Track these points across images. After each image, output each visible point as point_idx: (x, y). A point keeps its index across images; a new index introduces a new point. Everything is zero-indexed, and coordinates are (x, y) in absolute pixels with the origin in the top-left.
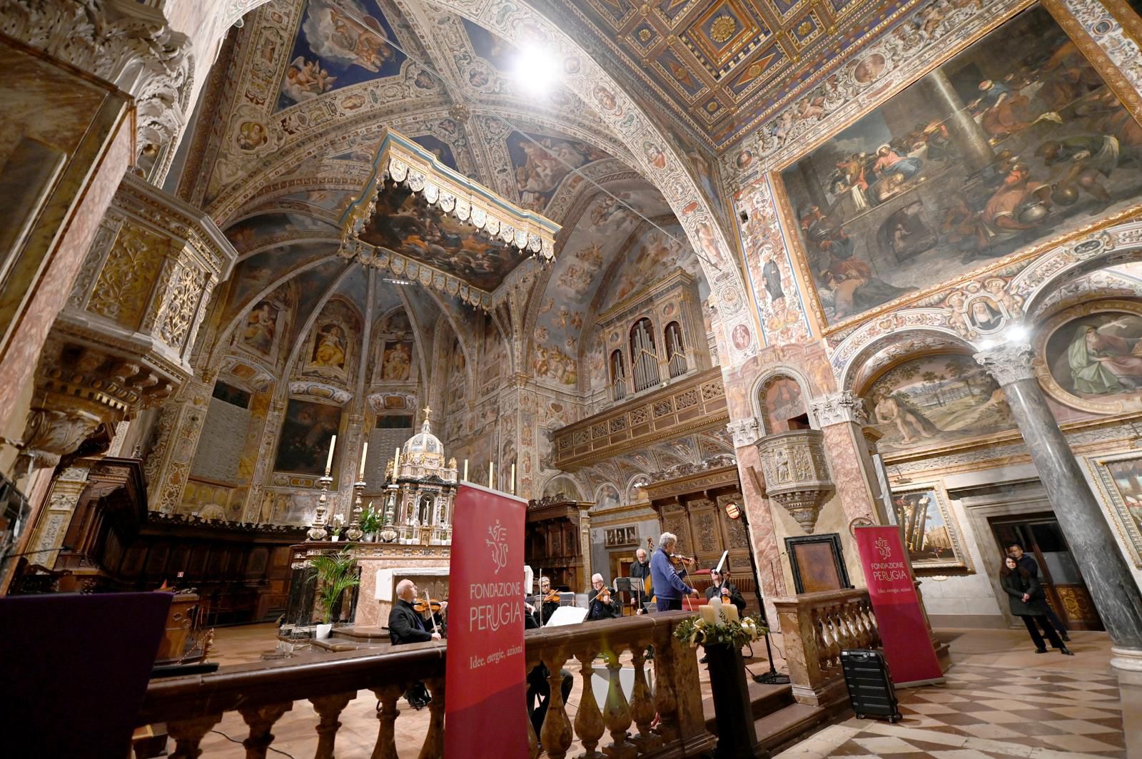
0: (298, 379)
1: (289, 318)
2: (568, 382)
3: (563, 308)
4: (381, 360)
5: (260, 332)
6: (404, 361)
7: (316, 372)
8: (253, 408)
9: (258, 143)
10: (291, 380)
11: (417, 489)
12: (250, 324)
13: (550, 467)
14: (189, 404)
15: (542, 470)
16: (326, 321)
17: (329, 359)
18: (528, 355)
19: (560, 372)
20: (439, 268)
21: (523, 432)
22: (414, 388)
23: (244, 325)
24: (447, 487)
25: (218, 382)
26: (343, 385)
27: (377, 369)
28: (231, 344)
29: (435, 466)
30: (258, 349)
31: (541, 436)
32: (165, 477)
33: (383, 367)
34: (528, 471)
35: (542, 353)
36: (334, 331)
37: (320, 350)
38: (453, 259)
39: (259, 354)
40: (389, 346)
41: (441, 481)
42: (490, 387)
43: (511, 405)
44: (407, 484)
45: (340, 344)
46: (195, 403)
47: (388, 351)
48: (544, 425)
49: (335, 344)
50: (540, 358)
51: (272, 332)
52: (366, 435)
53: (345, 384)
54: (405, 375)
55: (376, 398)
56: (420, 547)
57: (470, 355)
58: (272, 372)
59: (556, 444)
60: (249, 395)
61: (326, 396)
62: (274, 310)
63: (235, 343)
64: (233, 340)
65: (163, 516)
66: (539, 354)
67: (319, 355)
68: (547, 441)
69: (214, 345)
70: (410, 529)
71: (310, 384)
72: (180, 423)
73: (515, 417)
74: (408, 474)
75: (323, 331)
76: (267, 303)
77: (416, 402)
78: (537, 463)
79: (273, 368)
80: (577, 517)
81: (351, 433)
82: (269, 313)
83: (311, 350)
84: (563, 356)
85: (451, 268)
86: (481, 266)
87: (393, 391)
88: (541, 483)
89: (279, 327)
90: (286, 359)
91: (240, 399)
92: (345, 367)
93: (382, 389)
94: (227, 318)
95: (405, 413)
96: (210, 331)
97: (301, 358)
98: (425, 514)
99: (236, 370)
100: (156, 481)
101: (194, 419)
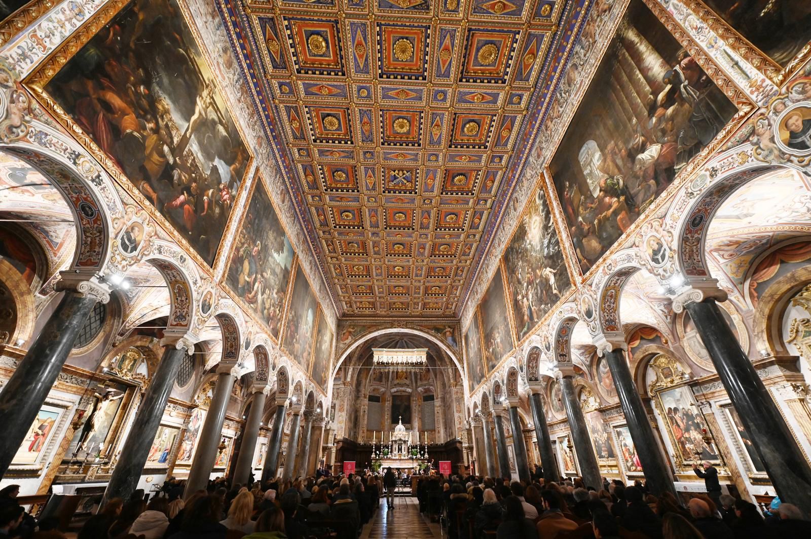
0: (393, 388)
4: (419, 373)
5: (378, 375)
6: (427, 372)
7: (398, 383)
8: (381, 402)
10: (391, 389)
11: (396, 443)
12: (374, 373)
14: (362, 407)
17: (402, 377)
21: (456, 407)
22: (432, 384)
23: (372, 374)
25: (369, 397)
26: (408, 386)
27: (419, 377)
29: (402, 435)
30: (378, 381)
33: (421, 375)
37: (398, 374)
39: (379, 383)
41: (403, 440)
44: (394, 442)
46: (364, 406)
51: (382, 373)
52: (419, 405)
54: (428, 378)
55: (420, 389)
58: (384, 388)
60: (379, 398)
61: (404, 392)
65: (362, 445)
67: (398, 376)
69: (366, 385)
70: (395, 454)
71: (397, 388)
72: (362, 414)
79: (384, 386)
81: (414, 405)
83: (395, 375)
87: (425, 385)
90: (388, 381)
91: (377, 399)
93: (421, 386)
94: (367, 375)
95: (431, 394)
96: (364, 381)
97: (393, 379)
98: (400, 450)
99: (374, 390)
100: (359, 433)
101: (364, 411)
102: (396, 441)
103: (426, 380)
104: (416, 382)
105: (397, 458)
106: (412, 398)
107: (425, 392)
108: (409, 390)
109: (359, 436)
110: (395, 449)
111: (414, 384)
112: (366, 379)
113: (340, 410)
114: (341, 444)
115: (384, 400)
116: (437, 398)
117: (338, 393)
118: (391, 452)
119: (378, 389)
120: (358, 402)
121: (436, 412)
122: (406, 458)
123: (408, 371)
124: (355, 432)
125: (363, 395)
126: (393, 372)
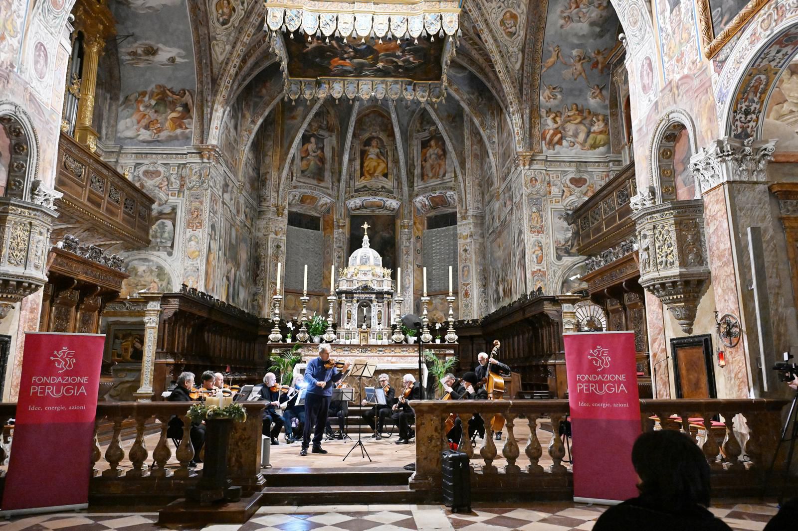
0: (352, 197)
1: (334, 142)
2: (594, 146)
3: (575, 52)
4: (419, 161)
5: (312, 163)
6: (439, 157)
7: (365, 186)
8: (324, 229)
9: (230, 16)
10: (347, 199)
11: (353, 298)
12: (302, 158)
13: (569, 254)
14: (272, 236)
15: (559, 258)
16: (366, 135)
17: (375, 172)
19: (582, 136)
20: (375, 76)
21: (531, 219)
22: (451, 184)
23: (298, 160)
25: (290, 213)
26: (390, 193)
27: (417, 171)
28: (292, 180)
29: (369, 277)
30: (313, 178)
31: (557, 220)
32: (269, 293)
33: (422, 168)
34: (540, 260)
35: (554, 119)
36: (374, 143)
37: (365, 165)
38: (380, 65)
39: (315, 182)
40: (425, 145)
42: (506, 171)
43: (519, 189)
44: (344, 295)
45: (382, 154)
46: (276, 234)
47: (424, 150)
48: (560, 206)
49: (377, 155)
50: (551, 126)
51: (322, 160)
52: (418, 238)
53: (392, 192)
54: (441, 173)
55: (421, 200)
56: (358, 346)
58: (329, 195)
59: (577, 226)
60: (318, 219)
61: (379, 207)
62: (320, 140)
63: (294, 178)
64: (292, 176)
65: (271, 321)
66: (549, 121)
67: (366, 170)
68: (565, 224)
69: (279, 184)
70: (348, 332)
71: (363, 198)
72: (270, 252)
74: (344, 286)
75: (365, 146)
76: (313, 135)
77: (456, 197)
78: (552, 252)
79: (330, 192)
80: (560, 314)
81: (404, 237)
82: (317, 144)
83: (358, 167)
84: (585, 114)
85: (384, 73)
86: (407, 61)
87: (434, 190)
88: (559, 273)
89: (328, 153)
90: (339, 181)
91: (311, 223)
92: (389, 176)
93: (424, 191)
94: (283, 159)
95: (450, 210)
96: (274, 174)
97: (351, 177)
98: (364, 319)
99: (303, 200)
100: (264, 297)
101: (278, 247)
102: (349, 294)
103: (436, 176)
104: (411, 185)
105: (356, 341)
106: (399, 222)
107: (434, 208)
108: (393, 203)
109: (265, 302)
110: (349, 318)
111: (406, 189)
112: (280, 169)
113: (189, 224)
114: (174, 305)
115: (330, 226)
116: (464, 218)
117: (182, 178)
118: (335, 326)
119: (313, 199)
120: (262, 223)
121: (460, 250)
122: (385, 341)
123: (390, 159)
124: (255, 294)
125: (273, 209)
126: (351, 160)
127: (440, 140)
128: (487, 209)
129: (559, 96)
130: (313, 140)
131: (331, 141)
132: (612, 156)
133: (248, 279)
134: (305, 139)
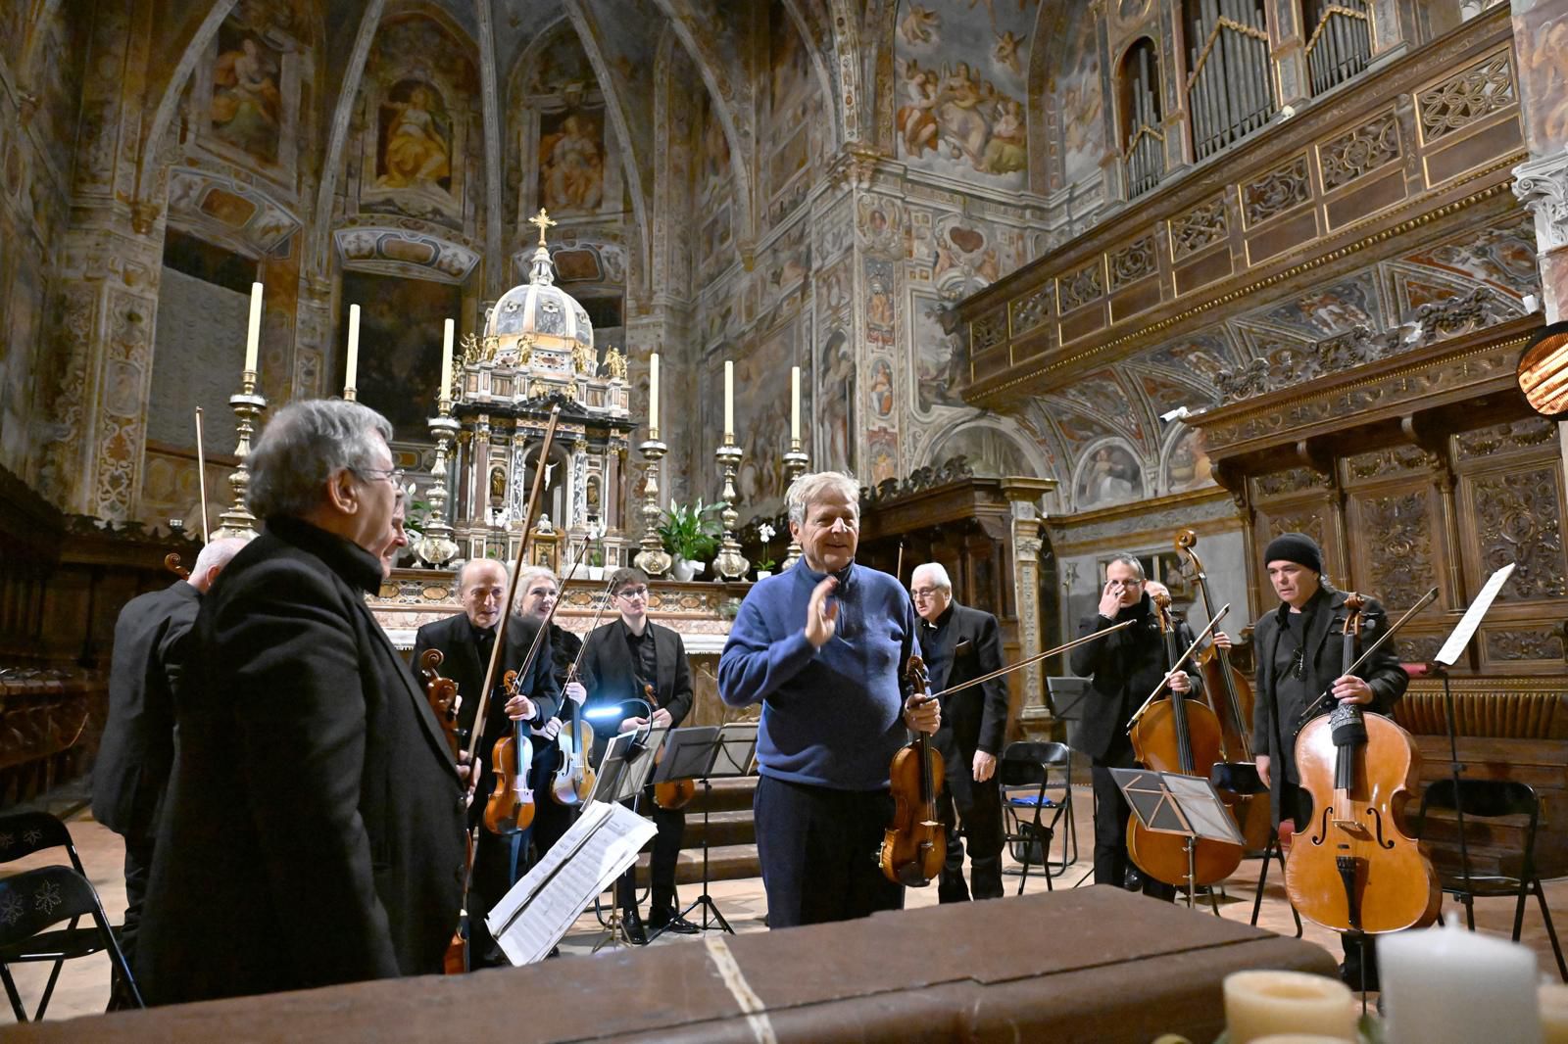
0: (353, 222)
1: (310, 69)
2: (998, 168)
4: (535, 161)
5: (245, 107)
6: (587, 160)
7: (389, 202)
10: (336, 225)
11: (512, 430)
12: (217, 89)
13: (946, 400)
14: (113, 284)
15: (925, 407)
16: (397, 74)
17: (416, 168)
18: (878, 95)
19: (975, 140)
21: (869, 308)
22: (616, 227)
23: (203, 90)
24: (600, 429)
25: (169, 231)
26: (453, 229)
27: (528, 184)
28: (183, 139)
29: (564, 371)
30: (247, 150)
31: (922, 318)
32: (97, 448)
33: (542, 179)
34: (885, 411)
35: (922, 86)
36: (418, 96)
37: (393, 146)
39: (251, 161)
40: (551, 125)
41: (580, 410)
42: (786, 200)
43: (837, 237)
44: (483, 418)
45: (437, 129)
46: (128, 281)
47: (549, 139)
48: (928, 288)
49: (425, 129)
50: (915, 100)
51: (273, 107)
53: (459, 228)
54: (591, 197)
57: (737, 120)
58: (290, 205)
59: (965, 338)
60: (250, 259)
61: (423, 261)
62: (269, 53)
63: (191, 136)
64: (185, 129)
65: (102, 525)
66: (913, 89)
67: (392, 159)
68: (939, 331)
69: (143, 141)
70: (498, 536)
71: (381, 232)
72: (105, 328)
73: (848, 270)
74: (483, 391)
75: (393, 98)
76: (252, 35)
77: (625, 262)
78: (912, 390)
79: (292, 197)
80: (1005, 520)
82: (261, 60)
83: (372, 150)
84: (984, 92)
87: (568, 236)
88: (924, 441)
89: (291, 97)
90: (318, 174)
91: (232, 271)
92: (454, 187)
94: (158, 76)
95: (604, 291)
96: (126, 111)
97: (351, 171)
99: (213, 203)
100: (79, 454)
101: (132, 318)
102: (504, 417)
103: (578, 202)
106: (472, 305)
108: (460, 256)
109: (82, 472)
110: (498, 492)
111: (496, 223)
112: (149, 100)
115: (287, 287)
116: (644, 309)
120: (80, 244)
123: (458, 144)
124: (48, 446)
125: (119, 207)
126: (354, 129)
127: (595, 119)
128: (705, 295)
129: (935, 38)
130: (249, 46)
131: (299, 68)
132: (1030, 197)
133: (29, 397)
134: (228, 39)
